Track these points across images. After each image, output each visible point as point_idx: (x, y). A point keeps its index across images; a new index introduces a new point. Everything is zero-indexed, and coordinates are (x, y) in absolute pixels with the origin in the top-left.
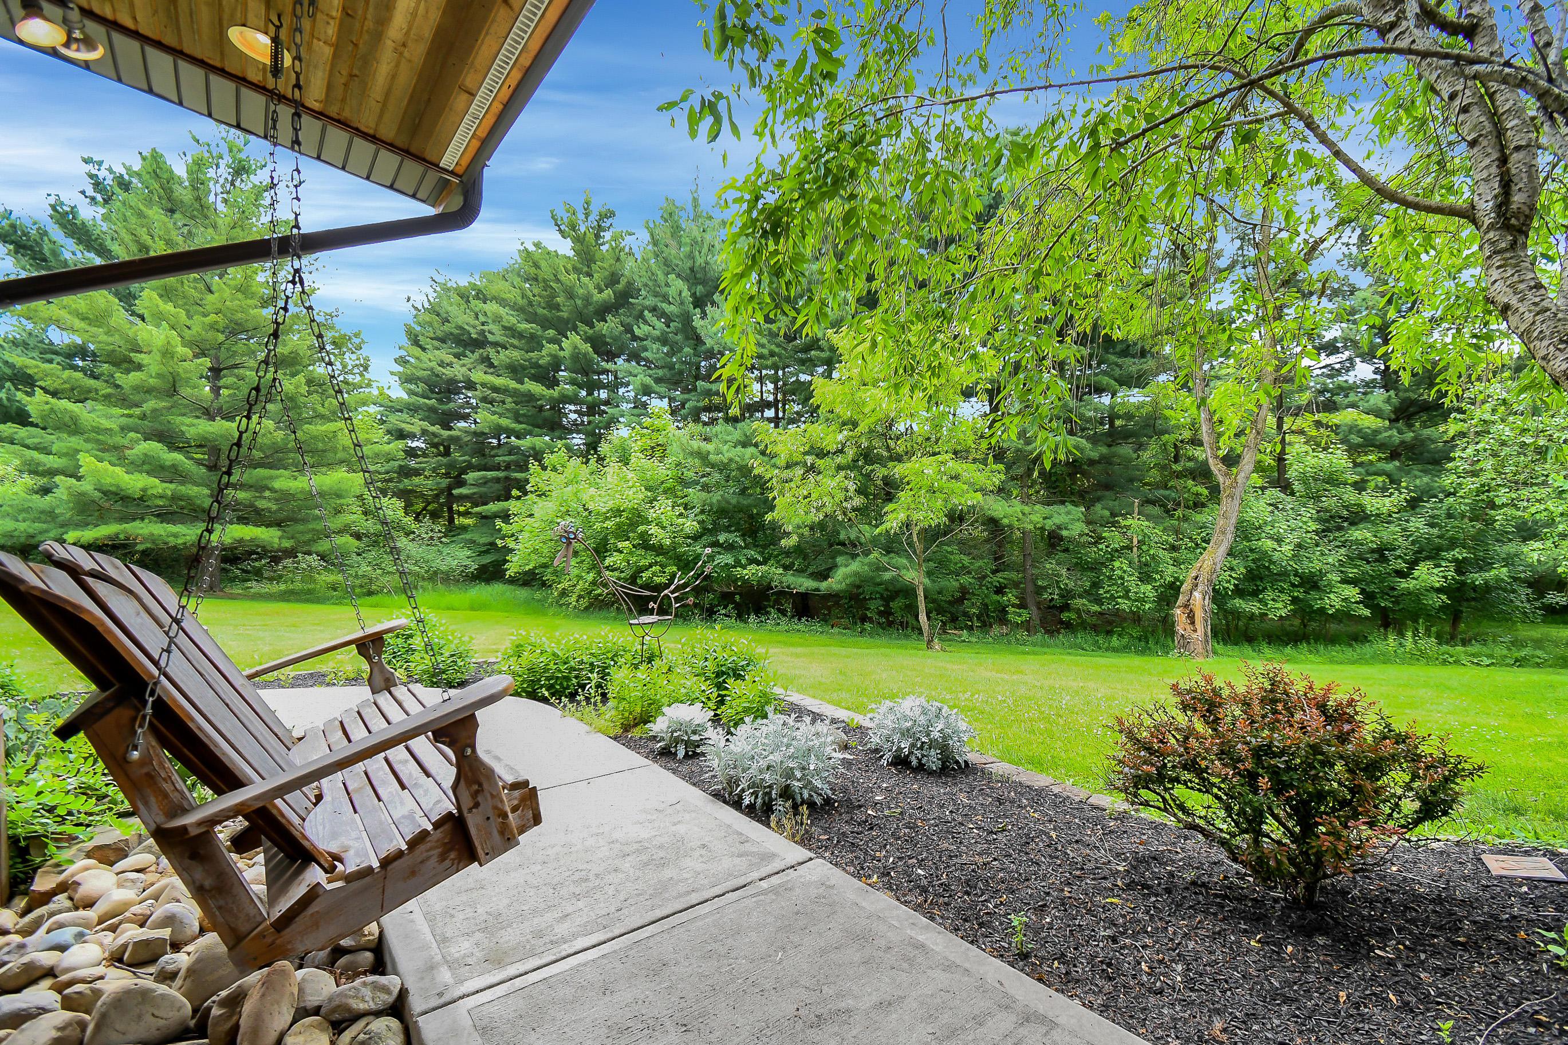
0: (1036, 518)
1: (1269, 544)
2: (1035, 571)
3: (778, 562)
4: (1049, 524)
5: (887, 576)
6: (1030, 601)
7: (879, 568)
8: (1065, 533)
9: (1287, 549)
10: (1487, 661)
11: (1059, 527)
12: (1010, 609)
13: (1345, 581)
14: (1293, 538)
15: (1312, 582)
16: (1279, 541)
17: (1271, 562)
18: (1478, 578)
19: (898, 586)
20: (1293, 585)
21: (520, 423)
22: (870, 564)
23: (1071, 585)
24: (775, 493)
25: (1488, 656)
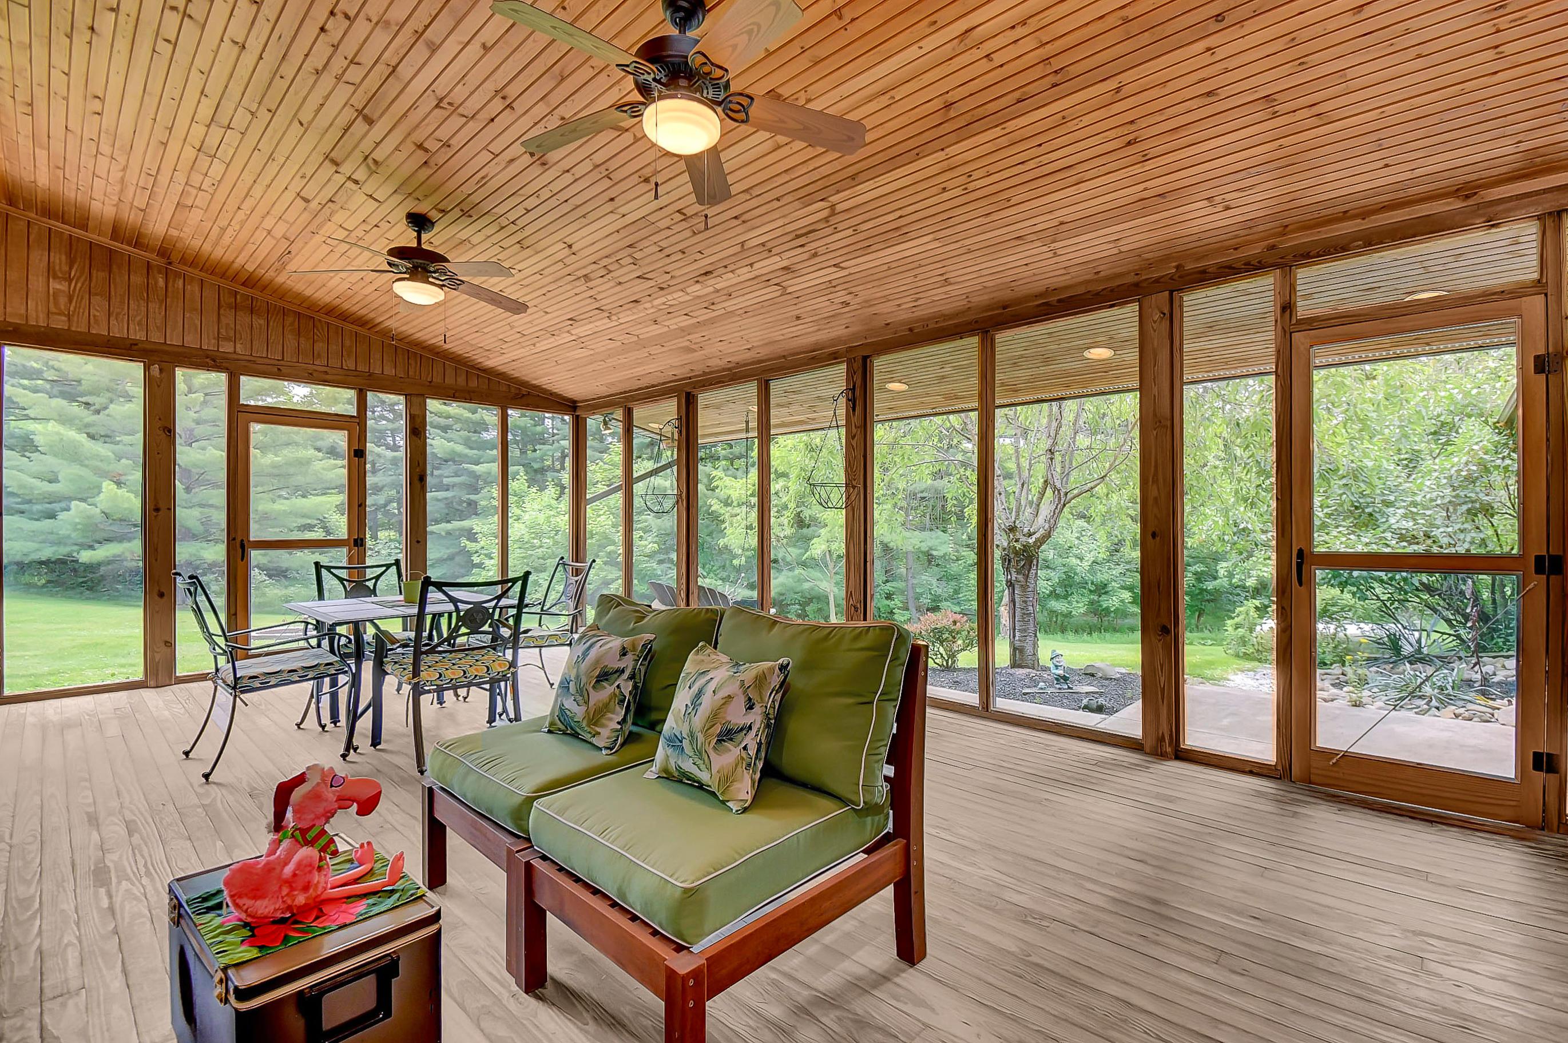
0: (915, 541)
1: (1074, 561)
2: (915, 582)
3: (716, 575)
4: (924, 547)
5: (806, 586)
6: (911, 605)
7: (800, 580)
8: (934, 553)
9: (1086, 564)
10: (1210, 642)
11: (931, 549)
12: (895, 611)
13: (1123, 588)
14: (1089, 558)
15: (1102, 589)
16: (1081, 559)
17: (1076, 574)
18: (1210, 585)
19: (813, 593)
20: (1091, 591)
21: (471, 448)
22: (793, 577)
23: (939, 591)
24: (727, 524)
25: (1212, 639)
